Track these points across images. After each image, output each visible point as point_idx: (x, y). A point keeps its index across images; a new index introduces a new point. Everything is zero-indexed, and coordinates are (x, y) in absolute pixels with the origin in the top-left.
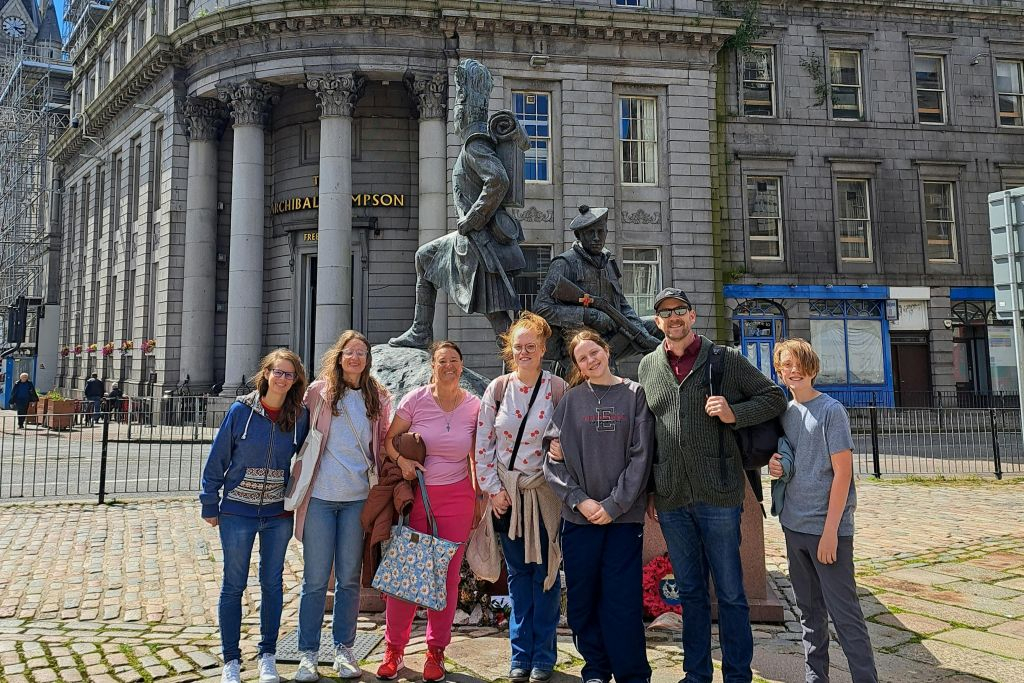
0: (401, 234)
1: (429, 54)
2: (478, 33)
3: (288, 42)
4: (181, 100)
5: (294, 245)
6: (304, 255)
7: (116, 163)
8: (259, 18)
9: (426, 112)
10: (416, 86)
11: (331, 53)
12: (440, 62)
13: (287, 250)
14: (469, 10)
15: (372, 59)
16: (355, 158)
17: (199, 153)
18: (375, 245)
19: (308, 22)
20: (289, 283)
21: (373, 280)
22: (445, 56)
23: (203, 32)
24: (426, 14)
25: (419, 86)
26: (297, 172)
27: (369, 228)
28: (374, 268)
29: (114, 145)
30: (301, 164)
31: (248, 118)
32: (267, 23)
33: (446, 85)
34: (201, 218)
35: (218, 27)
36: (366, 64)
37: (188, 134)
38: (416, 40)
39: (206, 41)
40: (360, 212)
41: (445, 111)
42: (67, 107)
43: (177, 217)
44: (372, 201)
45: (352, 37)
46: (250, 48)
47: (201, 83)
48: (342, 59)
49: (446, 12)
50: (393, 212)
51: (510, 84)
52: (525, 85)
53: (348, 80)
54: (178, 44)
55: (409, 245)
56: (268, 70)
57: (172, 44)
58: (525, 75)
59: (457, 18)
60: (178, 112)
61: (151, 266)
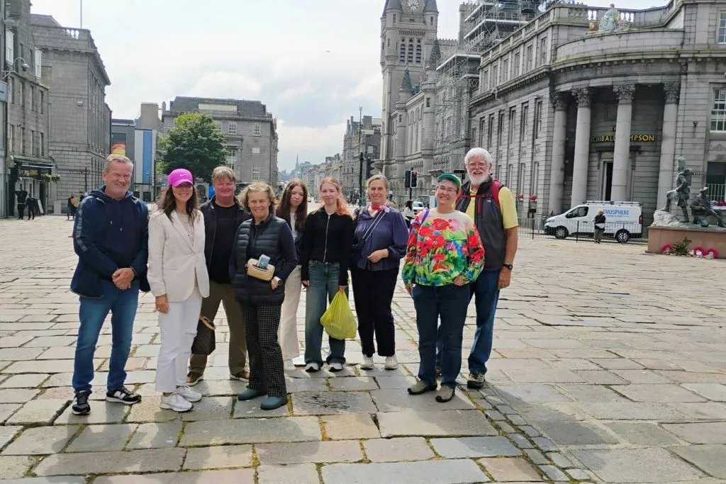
0: (652, 154)
1: (672, 74)
2: (697, 63)
3: (606, 71)
4: (552, 92)
5: (600, 158)
6: (604, 162)
7: (512, 112)
8: (593, 61)
9: (668, 100)
10: (665, 89)
11: (625, 75)
12: (678, 77)
13: (596, 159)
14: (694, 54)
15: (644, 77)
16: (633, 119)
17: (560, 116)
18: (638, 158)
19: (616, 63)
20: (597, 174)
21: (637, 174)
22: (680, 74)
23: (567, 66)
24: (672, 57)
25: (666, 88)
26: (603, 124)
27: (636, 151)
28: (637, 169)
29: (511, 104)
30: (605, 121)
31: (585, 104)
32: (597, 63)
33: (680, 87)
34: (560, 145)
35: (575, 64)
36: (641, 80)
37: (554, 107)
38: (666, 68)
39: (567, 70)
40: (633, 144)
41: (678, 100)
42: (477, 76)
43: (549, 144)
44: (639, 138)
45: (636, 69)
46: (587, 74)
47: (563, 86)
48: (630, 78)
49: (682, 56)
50: (649, 144)
51: (712, 86)
52: (721, 86)
53: (632, 88)
54: (554, 69)
55: (656, 159)
56: (595, 83)
57: (550, 69)
58: (721, 81)
59: (688, 58)
60: (551, 97)
61: (535, 164)
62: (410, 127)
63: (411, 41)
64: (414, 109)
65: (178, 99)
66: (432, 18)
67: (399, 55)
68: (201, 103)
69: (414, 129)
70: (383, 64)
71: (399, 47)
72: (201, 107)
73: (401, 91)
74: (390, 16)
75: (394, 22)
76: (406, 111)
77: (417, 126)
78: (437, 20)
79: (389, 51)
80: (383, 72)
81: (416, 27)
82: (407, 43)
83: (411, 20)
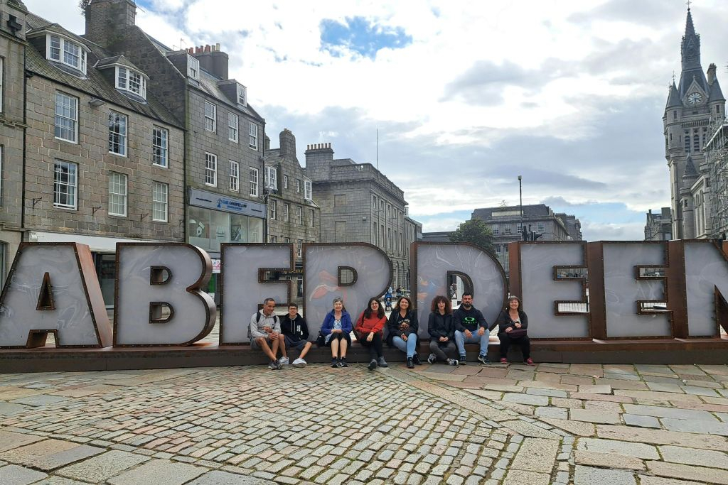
62: (696, 210)
63: (696, 131)
64: (698, 193)
65: (476, 210)
66: (718, 106)
67: (684, 146)
68: (494, 212)
69: (700, 210)
70: (668, 157)
71: (683, 140)
72: (494, 214)
73: (684, 178)
74: (671, 114)
75: (675, 117)
76: (692, 195)
77: (703, 207)
78: (724, 108)
79: (673, 145)
80: (669, 165)
81: (700, 118)
82: (692, 135)
83: (694, 113)
